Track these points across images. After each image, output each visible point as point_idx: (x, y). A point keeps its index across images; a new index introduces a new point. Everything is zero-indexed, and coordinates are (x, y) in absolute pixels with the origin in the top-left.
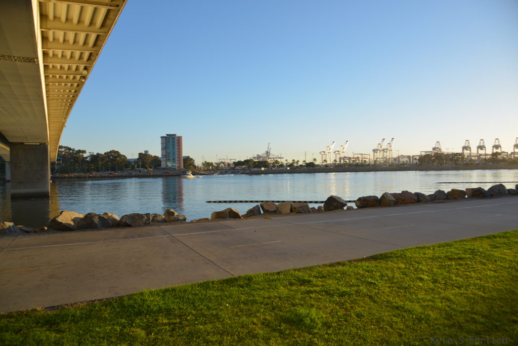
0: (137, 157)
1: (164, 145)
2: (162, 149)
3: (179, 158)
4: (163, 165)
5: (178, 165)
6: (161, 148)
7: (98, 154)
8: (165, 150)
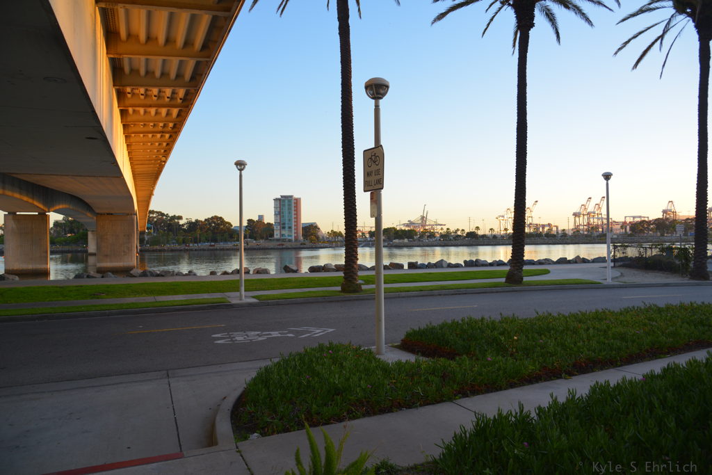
0: (245, 224)
1: (279, 209)
2: (275, 214)
3: (297, 225)
4: (277, 235)
5: (295, 235)
7: (197, 221)
8: (279, 216)
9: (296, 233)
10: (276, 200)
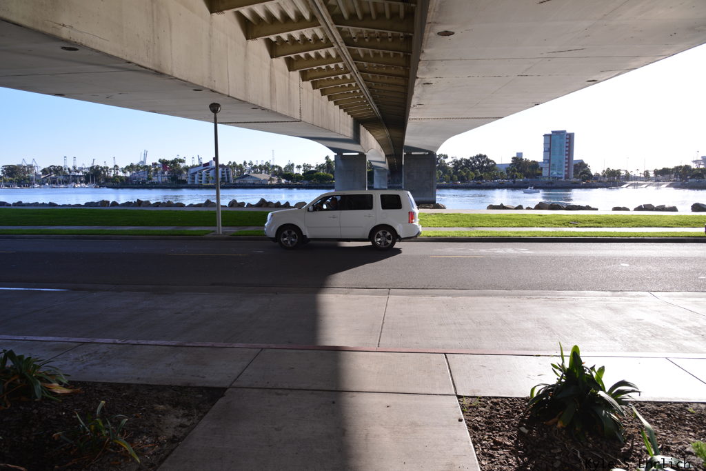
0: (510, 161)
1: (548, 146)
2: (545, 151)
3: (568, 163)
4: (545, 173)
5: (566, 173)
6: (543, 150)
7: (462, 159)
8: (548, 153)
9: (568, 171)
10: (545, 136)
